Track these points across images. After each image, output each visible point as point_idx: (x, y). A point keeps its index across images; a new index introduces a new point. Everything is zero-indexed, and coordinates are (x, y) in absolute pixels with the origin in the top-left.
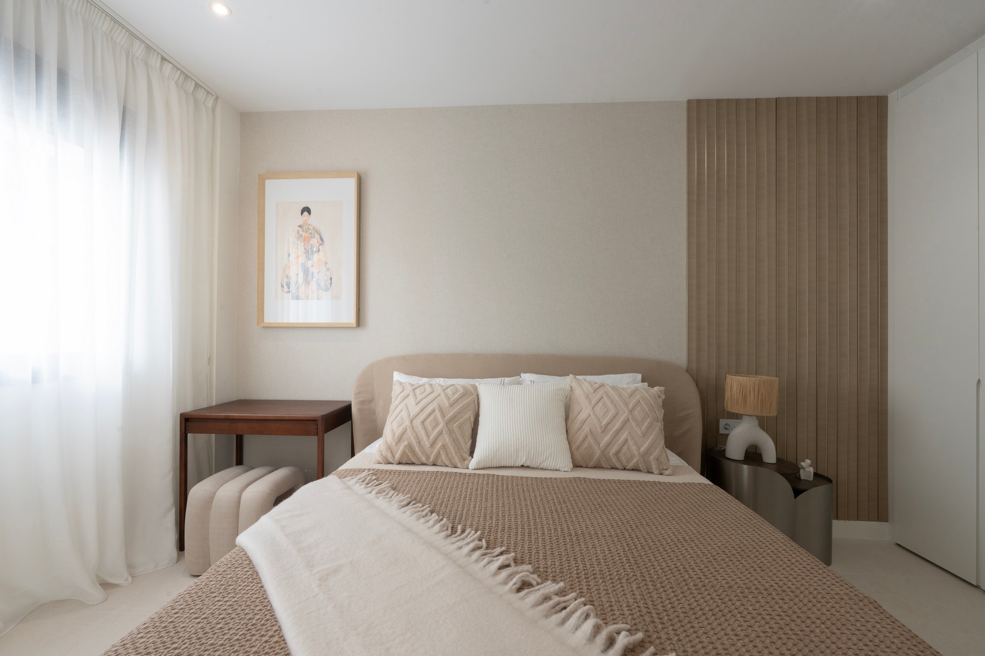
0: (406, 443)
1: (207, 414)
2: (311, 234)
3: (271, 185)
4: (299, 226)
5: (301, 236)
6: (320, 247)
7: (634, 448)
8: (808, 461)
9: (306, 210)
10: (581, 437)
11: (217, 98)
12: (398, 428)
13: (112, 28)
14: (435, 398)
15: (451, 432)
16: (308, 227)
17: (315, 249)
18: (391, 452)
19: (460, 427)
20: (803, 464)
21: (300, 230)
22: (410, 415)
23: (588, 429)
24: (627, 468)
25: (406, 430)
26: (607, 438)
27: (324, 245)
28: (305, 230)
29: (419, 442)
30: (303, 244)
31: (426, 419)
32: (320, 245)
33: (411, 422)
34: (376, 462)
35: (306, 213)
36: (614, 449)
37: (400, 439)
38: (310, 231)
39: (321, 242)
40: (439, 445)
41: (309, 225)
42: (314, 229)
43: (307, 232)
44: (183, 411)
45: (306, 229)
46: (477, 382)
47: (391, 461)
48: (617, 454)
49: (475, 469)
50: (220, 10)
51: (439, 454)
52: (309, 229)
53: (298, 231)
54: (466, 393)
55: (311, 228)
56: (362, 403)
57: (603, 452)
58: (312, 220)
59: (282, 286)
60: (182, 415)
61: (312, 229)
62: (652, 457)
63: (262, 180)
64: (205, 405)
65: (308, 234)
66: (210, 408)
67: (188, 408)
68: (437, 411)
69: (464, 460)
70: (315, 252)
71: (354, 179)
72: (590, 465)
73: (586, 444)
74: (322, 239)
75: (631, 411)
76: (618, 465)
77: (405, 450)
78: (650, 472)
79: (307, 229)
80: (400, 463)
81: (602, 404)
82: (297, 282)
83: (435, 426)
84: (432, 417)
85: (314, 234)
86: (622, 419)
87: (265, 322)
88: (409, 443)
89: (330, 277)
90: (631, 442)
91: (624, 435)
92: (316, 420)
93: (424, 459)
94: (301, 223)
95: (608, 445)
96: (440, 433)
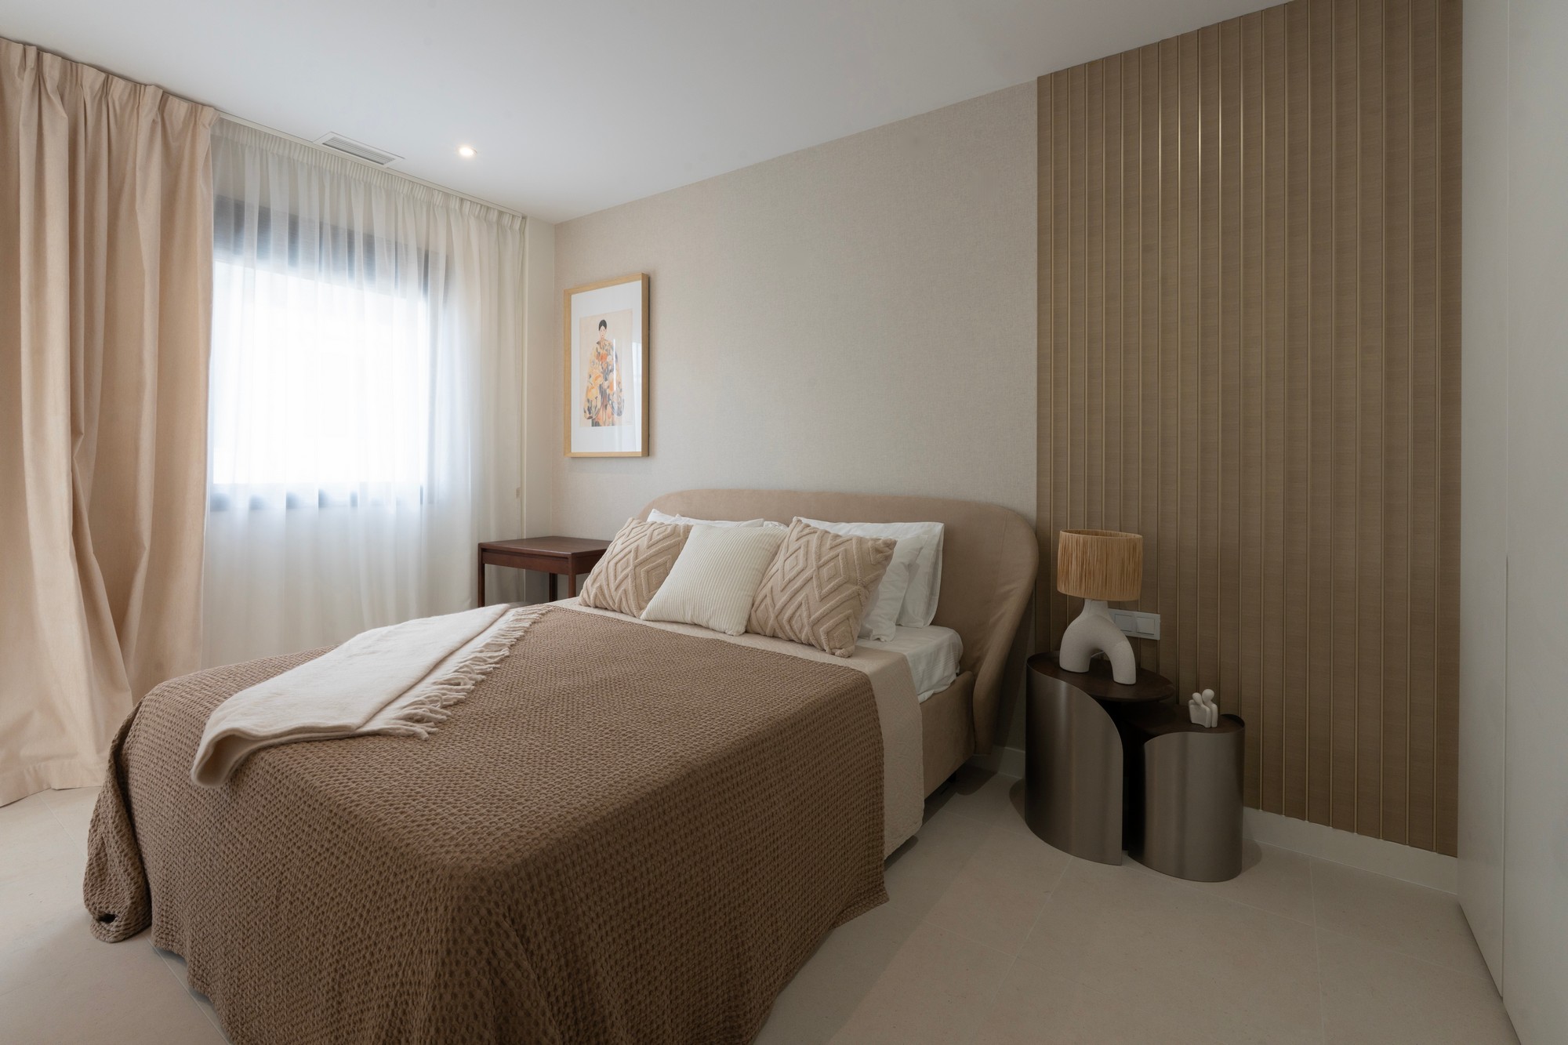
0: (598, 584)
1: (513, 546)
2: (607, 350)
3: (575, 300)
4: (598, 343)
5: (600, 354)
6: (615, 365)
7: (805, 614)
8: (1209, 693)
9: (603, 324)
11: (524, 218)
13: (412, 188)
14: (640, 539)
15: (635, 578)
16: (604, 344)
17: (610, 367)
18: (588, 593)
19: (648, 572)
20: (1196, 695)
21: (598, 347)
23: (770, 586)
24: (803, 640)
25: (602, 570)
26: (783, 600)
27: (617, 362)
29: (608, 585)
30: (601, 363)
32: (615, 362)
35: (603, 327)
36: (789, 612)
38: (606, 348)
39: (615, 359)
40: (621, 590)
41: (605, 340)
43: (603, 349)
44: (482, 541)
45: (603, 346)
46: (692, 521)
47: (588, 603)
48: (789, 620)
49: (642, 619)
50: (466, 152)
51: (621, 599)
53: (597, 349)
54: (675, 531)
55: (607, 343)
57: (777, 617)
58: (608, 334)
59: (585, 412)
60: (480, 545)
61: (608, 345)
62: (822, 629)
63: (568, 295)
64: (515, 537)
65: (605, 351)
66: (520, 541)
67: (492, 537)
68: (633, 552)
70: (610, 371)
71: (641, 281)
72: (767, 633)
74: (616, 357)
75: (819, 568)
76: (793, 636)
77: (597, 593)
78: (823, 649)
80: (596, 606)
81: (795, 555)
82: (596, 406)
83: (625, 569)
84: (626, 558)
85: (610, 351)
86: (805, 576)
87: (572, 451)
88: (600, 585)
89: (623, 398)
90: (804, 607)
91: (800, 598)
92: (567, 558)
93: (611, 604)
94: (598, 338)
95: (783, 608)
96: (626, 576)
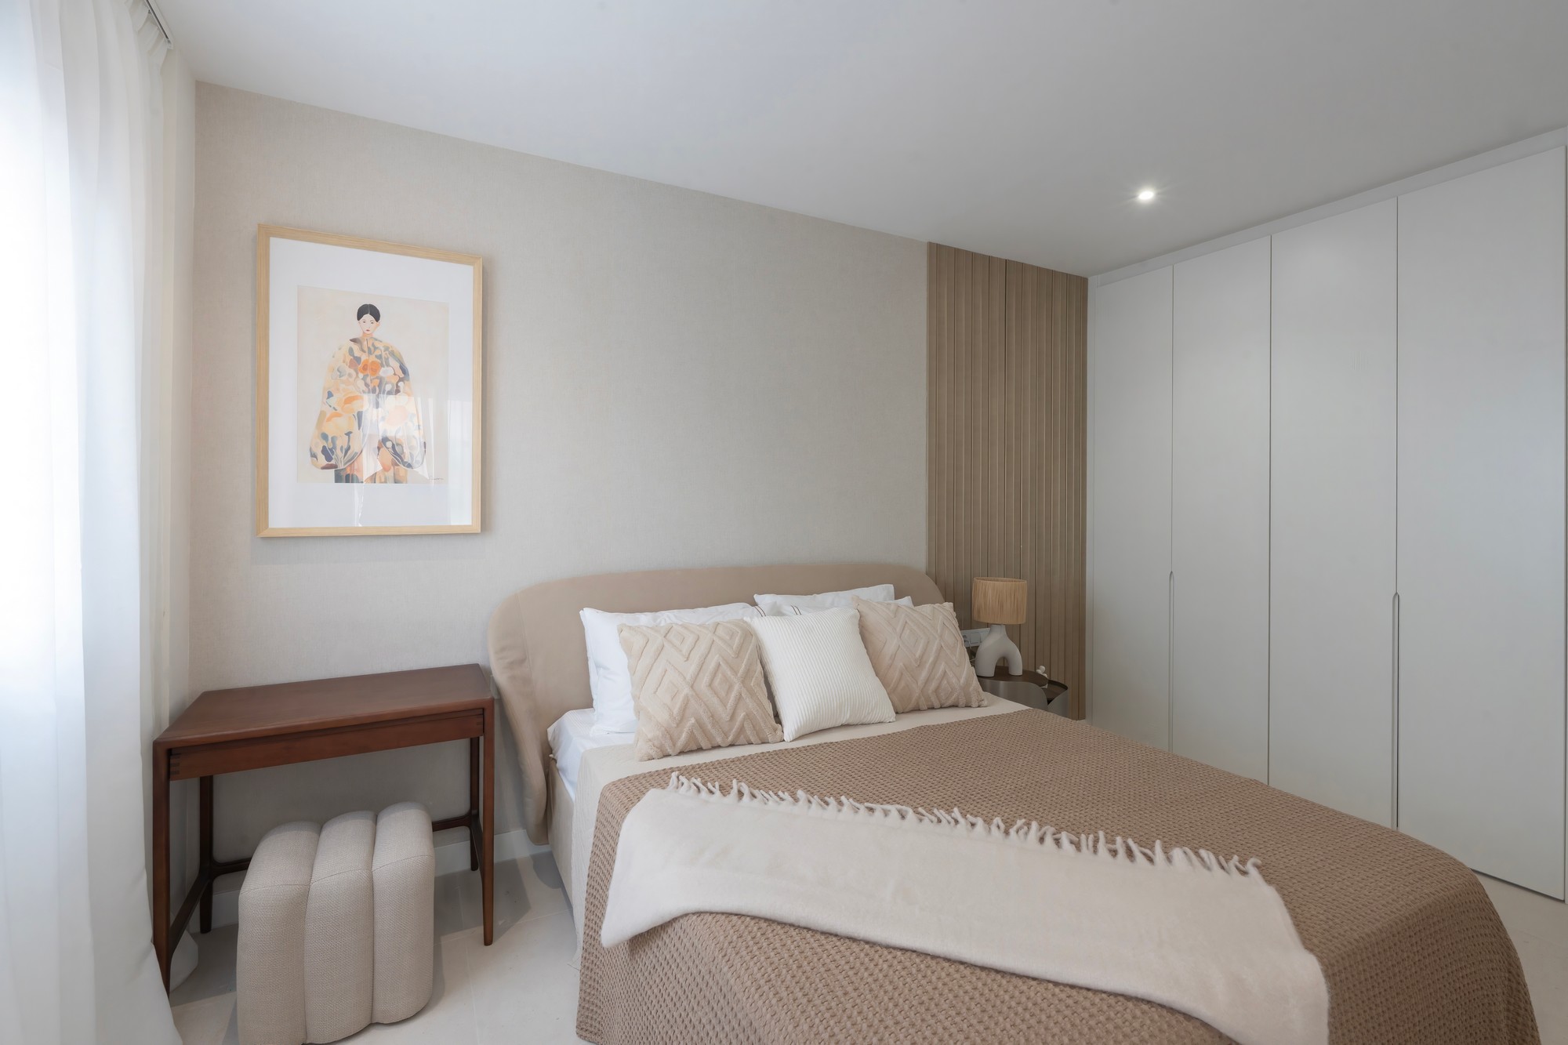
0: (693, 721)
2: (379, 357)
3: (280, 249)
4: (354, 340)
5: (358, 359)
6: (401, 384)
7: (954, 680)
9: (369, 311)
10: (897, 675)
12: (672, 699)
14: (710, 648)
15: (751, 695)
16: (373, 345)
17: (388, 387)
18: (671, 738)
19: (757, 684)
21: (355, 347)
22: (685, 678)
23: (901, 664)
24: (945, 706)
25: (688, 700)
26: (924, 674)
27: (408, 380)
28: (366, 349)
29: (712, 716)
30: (361, 375)
31: (712, 680)
32: (401, 380)
33: (692, 687)
34: (646, 758)
35: (368, 317)
36: (933, 686)
37: (682, 718)
38: (378, 353)
39: (402, 375)
40: (741, 715)
41: (376, 340)
42: (387, 349)
43: (370, 353)
45: (369, 348)
47: (670, 751)
48: (936, 691)
49: (793, 741)
51: (742, 729)
52: (375, 348)
53: (351, 351)
55: (381, 346)
56: (512, 665)
57: (922, 688)
58: (383, 332)
59: (314, 456)
60: (157, 743)
61: (383, 349)
62: (972, 688)
65: (372, 358)
68: (723, 666)
69: (775, 730)
70: (389, 393)
71: (470, 268)
72: (907, 710)
73: (903, 684)
74: (404, 370)
76: (937, 704)
77: (692, 732)
78: (968, 706)
79: (372, 348)
80: (681, 753)
81: (908, 631)
82: (349, 448)
83: (729, 688)
84: (719, 675)
85: (387, 359)
86: (935, 648)
87: (270, 527)
88: (696, 720)
89: (423, 441)
90: (950, 674)
91: (942, 667)
92: (481, 708)
93: (719, 740)
94: (358, 334)
95: (927, 681)
96: (739, 698)
